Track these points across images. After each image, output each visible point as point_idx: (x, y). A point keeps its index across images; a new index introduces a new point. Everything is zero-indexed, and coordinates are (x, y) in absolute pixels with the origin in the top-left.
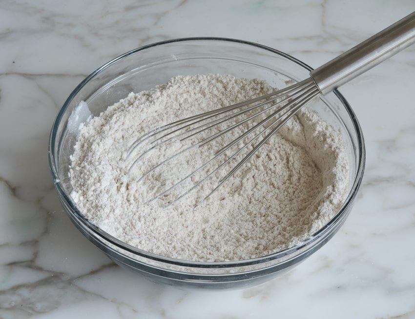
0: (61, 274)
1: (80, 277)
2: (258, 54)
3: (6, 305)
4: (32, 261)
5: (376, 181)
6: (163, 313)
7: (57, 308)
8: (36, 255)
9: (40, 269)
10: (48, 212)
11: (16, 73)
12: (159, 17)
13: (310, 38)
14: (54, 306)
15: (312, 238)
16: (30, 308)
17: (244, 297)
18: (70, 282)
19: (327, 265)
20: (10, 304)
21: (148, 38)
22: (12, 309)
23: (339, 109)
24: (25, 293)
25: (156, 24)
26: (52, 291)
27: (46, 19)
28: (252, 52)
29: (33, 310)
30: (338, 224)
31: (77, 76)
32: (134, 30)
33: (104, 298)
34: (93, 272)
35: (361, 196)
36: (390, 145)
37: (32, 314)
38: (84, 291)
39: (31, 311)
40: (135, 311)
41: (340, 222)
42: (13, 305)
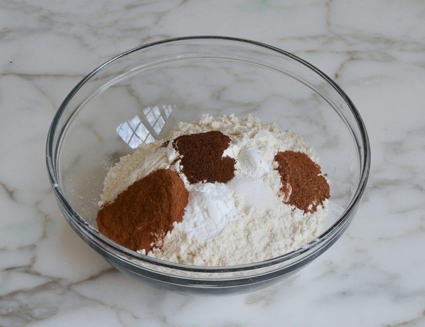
0: (60, 279)
1: (79, 283)
2: (261, 53)
3: (4, 311)
4: (30, 266)
5: (382, 184)
6: (164, 320)
7: (55, 314)
8: (34, 260)
9: (38, 274)
10: (47, 216)
11: (13, 74)
12: (159, 16)
13: (315, 38)
14: (53, 313)
15: (318, 240)
16: (28, 314)
17: (247, 304)
18: (69, 287)
19: (332, 270)
20: (7, 310)
21: (149, 38)
22: (9, 315)
23: (342, 107)
24: (23, 299)
25: (156, 23)
26: (50, 297)
27: (44, 18)
28: (255, 52)
29: (31, 316)
30: (343, 226)
31: (76, 76)
32: (134, 30)
33: (104, 304)
34: (92, 278)
35: (367, 200)
36: (396, 147)
37: (30, 321)
38: (83, 297)
39: (29, 318)
40: (135, 318)
41: (345, 224)
42: (10, 311)
